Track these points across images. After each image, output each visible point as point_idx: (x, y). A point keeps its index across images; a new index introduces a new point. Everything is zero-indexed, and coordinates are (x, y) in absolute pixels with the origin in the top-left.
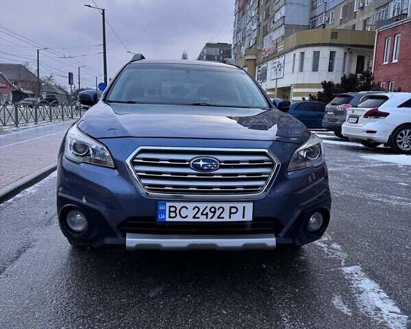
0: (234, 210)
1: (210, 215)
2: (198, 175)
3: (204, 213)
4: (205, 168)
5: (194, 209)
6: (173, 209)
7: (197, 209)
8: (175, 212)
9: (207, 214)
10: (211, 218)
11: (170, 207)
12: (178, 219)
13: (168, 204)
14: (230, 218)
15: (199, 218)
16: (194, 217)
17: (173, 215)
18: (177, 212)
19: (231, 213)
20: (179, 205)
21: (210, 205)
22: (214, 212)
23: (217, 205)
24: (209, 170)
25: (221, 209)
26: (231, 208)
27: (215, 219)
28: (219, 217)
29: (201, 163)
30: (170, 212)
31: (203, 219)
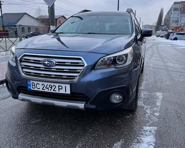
0: (60, 88)
1: (50, 89)
2: (45, 68)
3: (47, 87)
4: (48, 65)
5: (42, 85)
6: (33, 84)
7: (43, 85)
8: (34, 85)
9: (48, 88)
10: (50, 90)
11: (32, 83)
12: (36, 89)
13: (31, 82)
14: (59, 91)
15: (45, 90)
16: (43, 89)
17: (34, 87)
18: (35, 85)
19: (59, 89)
20: (36, 83)
21: (49, 84)
22: (51, 88)
23: (52, 84)
24: (50, 66)
25: (54, 87)
26: (59, 86)
27: (52, 91)
28: (54, 90)
29: (46, 62)
30: (32, 85)
31: (46, 90)
